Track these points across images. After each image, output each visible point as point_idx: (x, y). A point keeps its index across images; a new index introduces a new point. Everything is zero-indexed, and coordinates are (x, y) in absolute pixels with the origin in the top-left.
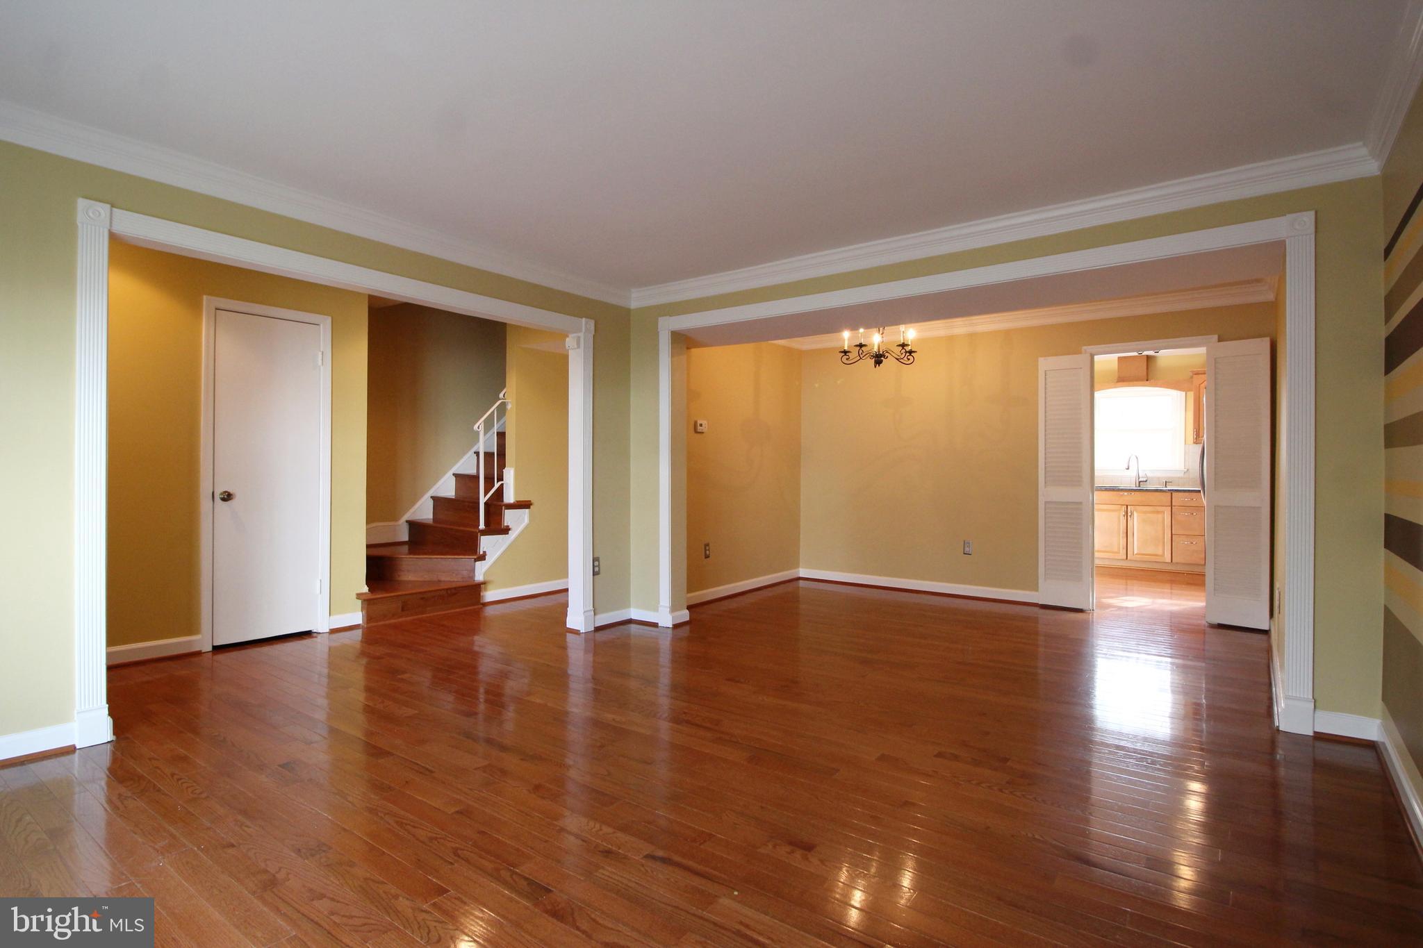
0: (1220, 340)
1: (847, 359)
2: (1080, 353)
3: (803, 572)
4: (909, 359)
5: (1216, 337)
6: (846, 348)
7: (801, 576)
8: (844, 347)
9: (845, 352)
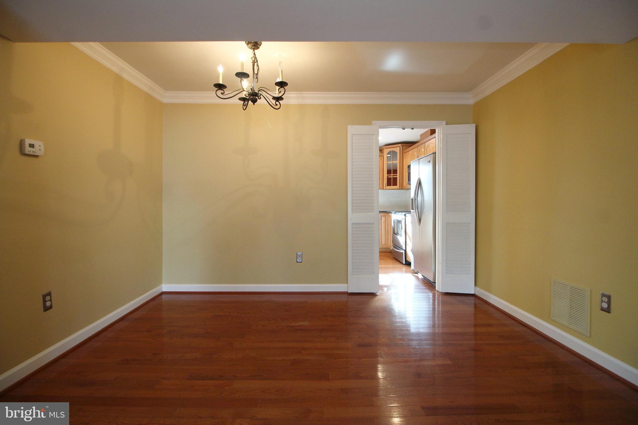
0: (447, 124)
1: (222, 93)
2: (371, 124)
3: (165, 288)
4: (277, 105)
5: (445, 122)
6: (221, 82)
7: (164, 291)
8: (219, 80)
9: (220, 87)
